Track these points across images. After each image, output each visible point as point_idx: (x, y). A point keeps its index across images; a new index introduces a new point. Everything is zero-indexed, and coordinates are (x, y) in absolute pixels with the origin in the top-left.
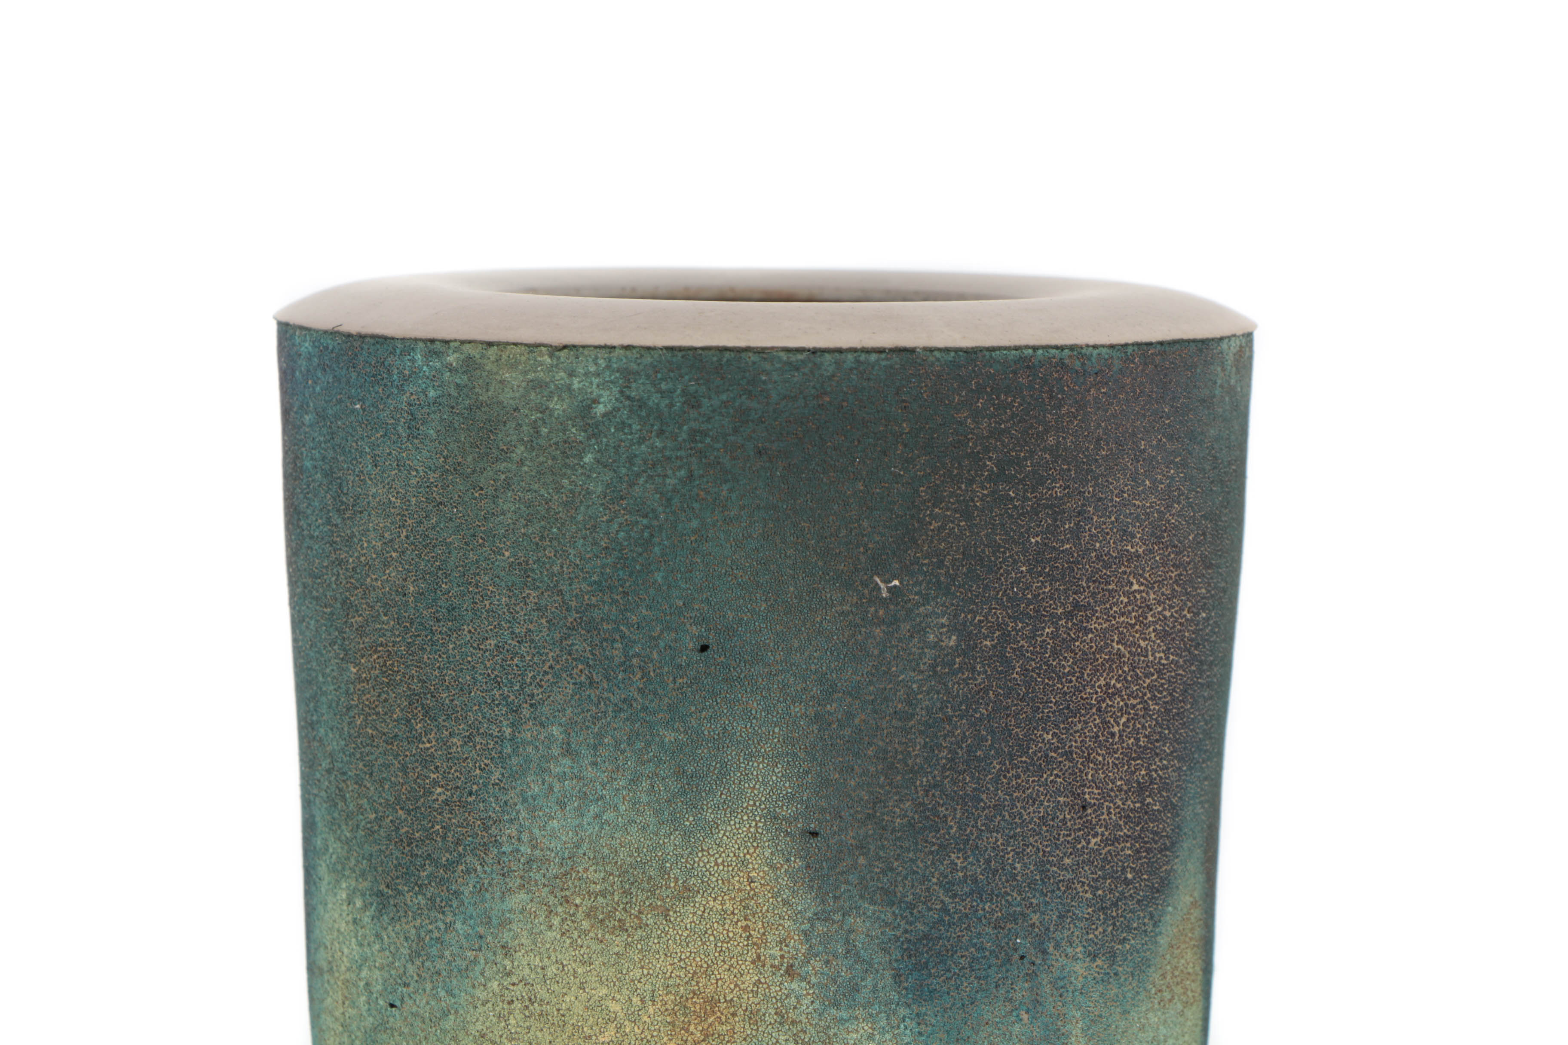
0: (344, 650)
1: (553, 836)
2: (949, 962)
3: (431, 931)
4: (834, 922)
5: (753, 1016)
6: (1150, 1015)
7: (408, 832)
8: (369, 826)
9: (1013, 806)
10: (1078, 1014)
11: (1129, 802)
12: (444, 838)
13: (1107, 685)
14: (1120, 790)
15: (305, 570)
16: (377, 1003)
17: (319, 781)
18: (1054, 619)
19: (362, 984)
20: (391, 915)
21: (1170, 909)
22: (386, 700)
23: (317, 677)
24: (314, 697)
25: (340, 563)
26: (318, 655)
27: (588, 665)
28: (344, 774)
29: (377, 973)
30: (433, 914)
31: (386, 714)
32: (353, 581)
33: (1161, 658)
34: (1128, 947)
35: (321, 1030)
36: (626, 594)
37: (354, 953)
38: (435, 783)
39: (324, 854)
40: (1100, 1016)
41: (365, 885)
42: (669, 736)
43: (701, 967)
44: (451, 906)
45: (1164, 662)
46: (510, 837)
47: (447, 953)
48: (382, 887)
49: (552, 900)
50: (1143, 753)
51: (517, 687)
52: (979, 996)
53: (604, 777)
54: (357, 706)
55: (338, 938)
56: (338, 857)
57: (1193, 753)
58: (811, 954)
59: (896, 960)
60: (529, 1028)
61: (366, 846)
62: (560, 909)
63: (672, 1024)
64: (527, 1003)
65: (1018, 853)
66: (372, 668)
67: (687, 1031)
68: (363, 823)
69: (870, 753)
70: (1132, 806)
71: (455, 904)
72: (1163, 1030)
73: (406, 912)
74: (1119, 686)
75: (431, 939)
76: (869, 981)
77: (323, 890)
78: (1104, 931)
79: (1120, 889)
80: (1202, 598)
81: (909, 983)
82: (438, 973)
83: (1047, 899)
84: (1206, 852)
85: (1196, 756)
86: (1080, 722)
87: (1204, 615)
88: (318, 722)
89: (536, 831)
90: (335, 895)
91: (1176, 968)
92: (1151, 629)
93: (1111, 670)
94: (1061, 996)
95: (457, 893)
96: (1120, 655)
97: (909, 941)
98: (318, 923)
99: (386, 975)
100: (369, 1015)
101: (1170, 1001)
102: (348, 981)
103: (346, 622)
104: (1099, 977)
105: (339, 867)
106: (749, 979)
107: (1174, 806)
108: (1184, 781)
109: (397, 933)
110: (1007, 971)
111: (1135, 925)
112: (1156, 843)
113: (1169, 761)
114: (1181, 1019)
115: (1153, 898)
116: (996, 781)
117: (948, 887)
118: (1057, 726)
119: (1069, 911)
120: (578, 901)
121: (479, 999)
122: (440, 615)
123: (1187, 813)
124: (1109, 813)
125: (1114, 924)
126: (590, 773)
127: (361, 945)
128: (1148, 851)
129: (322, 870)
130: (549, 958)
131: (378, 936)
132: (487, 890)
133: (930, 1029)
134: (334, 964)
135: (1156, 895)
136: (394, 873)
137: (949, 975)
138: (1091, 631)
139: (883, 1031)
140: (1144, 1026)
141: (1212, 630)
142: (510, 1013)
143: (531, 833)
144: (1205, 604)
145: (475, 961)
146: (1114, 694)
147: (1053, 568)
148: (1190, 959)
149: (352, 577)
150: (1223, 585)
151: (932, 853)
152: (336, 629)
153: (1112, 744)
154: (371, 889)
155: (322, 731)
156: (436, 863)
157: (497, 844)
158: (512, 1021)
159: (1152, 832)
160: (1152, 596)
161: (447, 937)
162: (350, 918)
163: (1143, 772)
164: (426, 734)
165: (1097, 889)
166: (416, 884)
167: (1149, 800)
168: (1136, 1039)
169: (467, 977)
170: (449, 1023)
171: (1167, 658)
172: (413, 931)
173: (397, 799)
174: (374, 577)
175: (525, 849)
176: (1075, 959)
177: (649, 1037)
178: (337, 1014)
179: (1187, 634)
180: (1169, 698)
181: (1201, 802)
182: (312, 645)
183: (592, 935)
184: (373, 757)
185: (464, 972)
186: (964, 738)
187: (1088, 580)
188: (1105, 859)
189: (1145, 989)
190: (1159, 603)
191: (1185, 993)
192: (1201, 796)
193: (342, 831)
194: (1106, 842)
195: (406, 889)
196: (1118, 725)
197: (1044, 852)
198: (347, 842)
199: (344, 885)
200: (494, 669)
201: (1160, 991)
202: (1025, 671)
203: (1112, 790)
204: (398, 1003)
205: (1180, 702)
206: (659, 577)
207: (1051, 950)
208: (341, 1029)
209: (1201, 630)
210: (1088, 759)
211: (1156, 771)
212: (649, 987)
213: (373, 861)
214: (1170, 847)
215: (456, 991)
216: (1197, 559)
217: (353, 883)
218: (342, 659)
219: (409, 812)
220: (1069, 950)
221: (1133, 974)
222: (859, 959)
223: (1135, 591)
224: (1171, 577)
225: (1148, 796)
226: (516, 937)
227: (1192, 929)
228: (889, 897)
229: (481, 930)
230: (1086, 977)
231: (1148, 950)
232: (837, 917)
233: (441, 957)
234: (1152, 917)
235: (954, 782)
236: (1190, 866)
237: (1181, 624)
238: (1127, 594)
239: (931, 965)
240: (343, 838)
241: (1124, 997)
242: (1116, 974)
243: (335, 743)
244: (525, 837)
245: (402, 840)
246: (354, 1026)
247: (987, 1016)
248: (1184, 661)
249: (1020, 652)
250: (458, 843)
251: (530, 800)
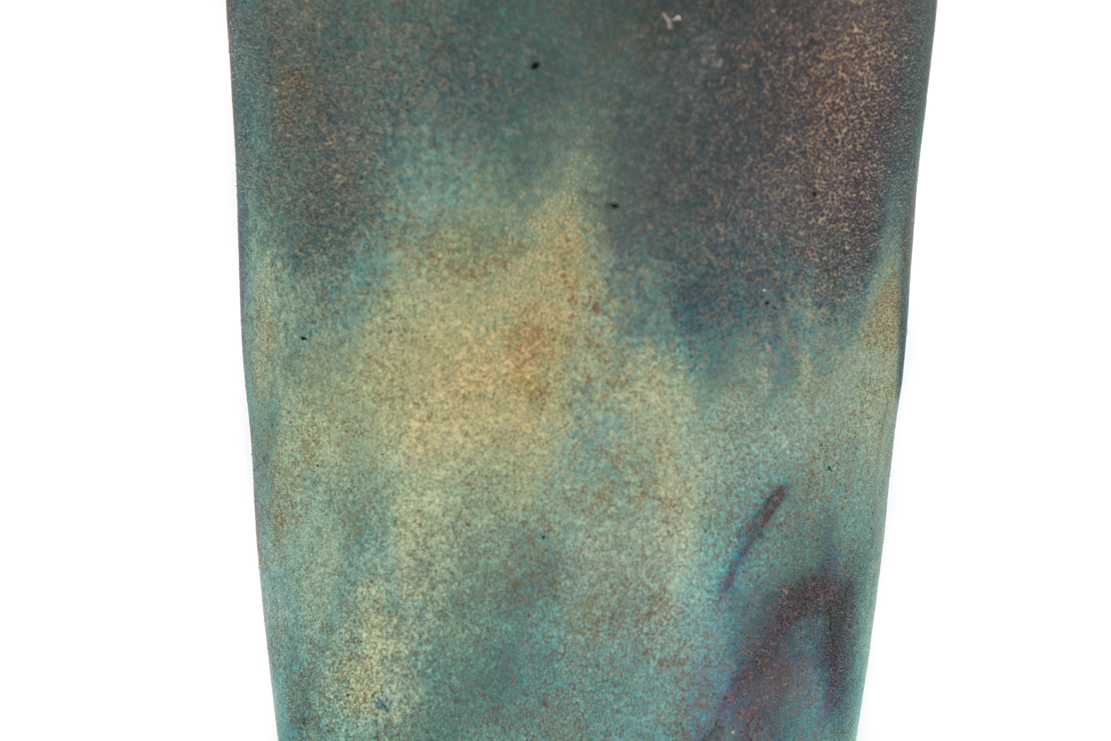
0: (270, 76)
1: (422, 207)
2: (713, 304)
3: (332, 282)
4: (628, 272)
5: (568, 341)
6: (860, 353)
7: (315, 209)
8: (287, 206)
9: (762, 190)
10: (807, 347)
11: (848, 193)
12: (342, 212)
13: (834, 103)
14: (841, 183)
15: (241, 20)
16: (292, 337)
17: (251, 177)
18: (795, 50)
19: (281, 324)
20: (303, 271)
21: (876, 276)
22: (300, 111)
23: (249, 100)
24: (247, 116)
25: (267, 10)
26: (250, 83)
27: (449, 79)
28: (269, 169)
29: (292, 316)
30: (334, 268)
31: (300, 121)
32: (276, 23)
33: (873, 86)
34: (845, 300)
35: (252, 363)
36: (477, 25)
37: (276, 302)
38: (336, 171)
39: (254, 232)
40: (824, 350)
41: (284, 250)
42: (509, 132)
43: (530, 304)
44: (347, 262)
45: (876, 89)
46: (391, 209)
47: (344, 297)
48: (297, 251)
49: (421, 256)
50: (858, 156)
51: (396, 96)
52: (735, 330)
53: (460, 163)
54: (279, 117)
55: (264, 292)
56: (264, 232)
57: (895, 162)
58: (611, 295)
59: (674, 302)
60: (403, 351)
61: (285, 222)
62: (427, 262)
63: (509, 346)
64: (402, 332)
65: (765, 225)
66: (291, 87)
67: (519, 351)
68: (283, 205)
69: (658, 145)
70: (850, 196)
71: (350, 260)
72: (869, 365)
73: (314, 268)
74: (842, 104)
75: (332, 287)
76: (654, 316)
77: (253, 258)
78: (828, 287)
79: (840, 257)
80: (906, 44)
81: (683, 318)
82: (337, 312)
83: (786, 261)
84: (903, 238)
85: (898, 164)
86: (813, 129)
87: (906, 57)
88: (250, 133)
89: (410, 204)
90: (262, 260)
91: (880, 320)
92: (867, 63)
93: (836, 92)
94: (795, 333)
95: (351, 253)
96: (843, 81)
97: (683, 287)
98: (249, 284)
99: (299, 316)
100: (287, 347)
101: (875, 344)
102: (271, 323)
103: (271, 55)
104: (823, 321)
105: (265, 240)
106: (566, 313)
107: (881, 200)
108: (889, 181)
109: (307, 285)
110: (756, 312)
111: (850, 285)
112: (867, 225)
113: (878, 165)
114: (882, 359)
115: (864, 266)
116: (750, 170)
117: (713, 248)
118: (795, 131)
119: (801, 270)
120: (440, 255)
121: (366, 330)
122: (340, 45)
123: (891, 206)
124: (833, 200)
125: (835, 283)
126: (450, 160)
127: (281, 295)
128: (861, 230)
129: (253, 244)
130: (418, 298)
131: (293, 288)
132: (373, 249)
133: (698, 353)
134: (261, 312)
135: (867, 264)
136: (306, 240)
137: (712, 313)
138: (822, 61)
139: (664, 354)
140: (855, 360)
141: (911, 70)
142: (390, 340)
143: (406, 205)
144: (907, 49)
145: (364, 303)
146: (838, 110)
147: (795, 11)
148: (890, 315)
149: (275, 20)
150: (920, 37)
151: (701, 222)
152: (264, 61)
153: (836, 148)
154: (288, 253)
155: (253, 139)
156: (336, 231)
157: (381, 215)
158: (391, 346)
159: (864, 217)
160: (868, 38)
161: (344, 285)
162: (273, 276)
163: (859, 171)
164: (329, 135)
165: (823, 255)
166: (321, 247)
167: (862, 192)
168: (849, 369)
169: (358, 314)
170: (345, 349)
171: (878, 87)
172: (319, 282)
173: (308, 184)
174: (291, 18)
175: (402, 218)
176: (806, 306)
177: (491, 356)
178: (263, 349)
179: (893, 70)
180: (878, 117)
181: (900, 200)
182: (246, 76)
183: (450, 281)
184: (290, 155)
185: (356, 311)
186: (727, 137)
187: (821, 23)
188: (829, 234)
189: (857, 333)
190: (873, 44)
191: (885, 340)
192: (901, 195)
193: (268, 212)
194: (830, 221)
195: (314, 251)
196: (841, 133)
197: (784, 225)
198: (271, 220)
199: (268, 253)
200: (379, 84)
201: (868, 336)
202: (773, 89)
203: (835, 182)
204: (307, 336)
205: (887, 121)
206: (502, 12)
207: (788, 298)
208: (266, 359)
209: (904, 68)
210: (818, 158)
211: (868, 171)
212: (491, 319)
213: (290, 232)
214: (877, 229)
215: (350, 325)
216: (902, 14)
217: (275, 250)
218: (268, 83)
219: (316, 194)
220: (802, 300)
221: (848, 321)
222: (646, 300)
223: (856, 34)
224: (882, 26)
225: (863, 189)
226: (394, 283)
227: (892, 293)
228: (669, 254)
229: (369, 279)
230: (813, 321)
231: (860, 304)
232: (631, 268)
233: (339, 300)
234: (862, 280)
235: (719, 170)
236: (891, 245)
237: (889, 62)
238: (850, 35)
239: (699, 305)
240: (268, 217)
241: (841, 338)
242: (836, 320)
243: (262, 147)
244: (402, 209)
245: (311, 215)
246: (276, 356)
247: (740, 345)
248: (891, 91)
249: (769, 74)
250: (352, 215)
251: (406, 181)
